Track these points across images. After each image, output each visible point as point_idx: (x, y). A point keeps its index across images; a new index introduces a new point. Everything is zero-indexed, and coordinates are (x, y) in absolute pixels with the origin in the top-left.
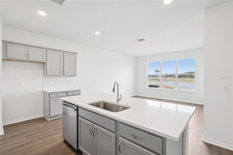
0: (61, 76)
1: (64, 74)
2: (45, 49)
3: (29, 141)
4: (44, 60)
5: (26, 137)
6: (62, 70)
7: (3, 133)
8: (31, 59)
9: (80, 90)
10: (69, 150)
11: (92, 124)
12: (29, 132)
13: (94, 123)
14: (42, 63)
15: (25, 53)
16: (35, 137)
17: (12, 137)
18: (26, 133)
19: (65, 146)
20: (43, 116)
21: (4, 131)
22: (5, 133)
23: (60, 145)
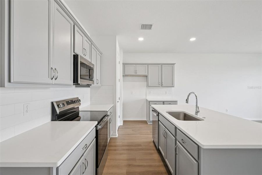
0: (159, 87)
1: (162, 85)
2: (147, 65)
3: (133, 133)
4: (146, 74)
5: (133, 130)
6: (160, 81)
7: (122, 125)
8: (138, 73)
9: (177, 101)
10: (154, 148)
11: (165, 128)
12: (135, 128)
13: (166, 127)
14: (146, 76)
15: (134, 69)
16: (137, 132)
17: (126, 128)
18: (133, 128)
19: (152, 144)
20: (146, 120)
21: (123, 124)
22: (123, 125)
23: (150, 142)
